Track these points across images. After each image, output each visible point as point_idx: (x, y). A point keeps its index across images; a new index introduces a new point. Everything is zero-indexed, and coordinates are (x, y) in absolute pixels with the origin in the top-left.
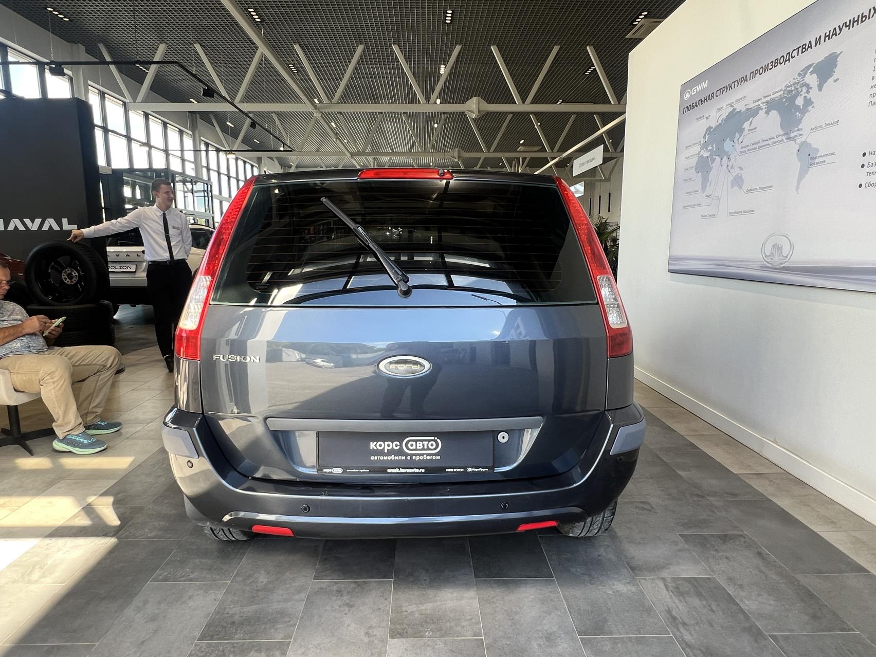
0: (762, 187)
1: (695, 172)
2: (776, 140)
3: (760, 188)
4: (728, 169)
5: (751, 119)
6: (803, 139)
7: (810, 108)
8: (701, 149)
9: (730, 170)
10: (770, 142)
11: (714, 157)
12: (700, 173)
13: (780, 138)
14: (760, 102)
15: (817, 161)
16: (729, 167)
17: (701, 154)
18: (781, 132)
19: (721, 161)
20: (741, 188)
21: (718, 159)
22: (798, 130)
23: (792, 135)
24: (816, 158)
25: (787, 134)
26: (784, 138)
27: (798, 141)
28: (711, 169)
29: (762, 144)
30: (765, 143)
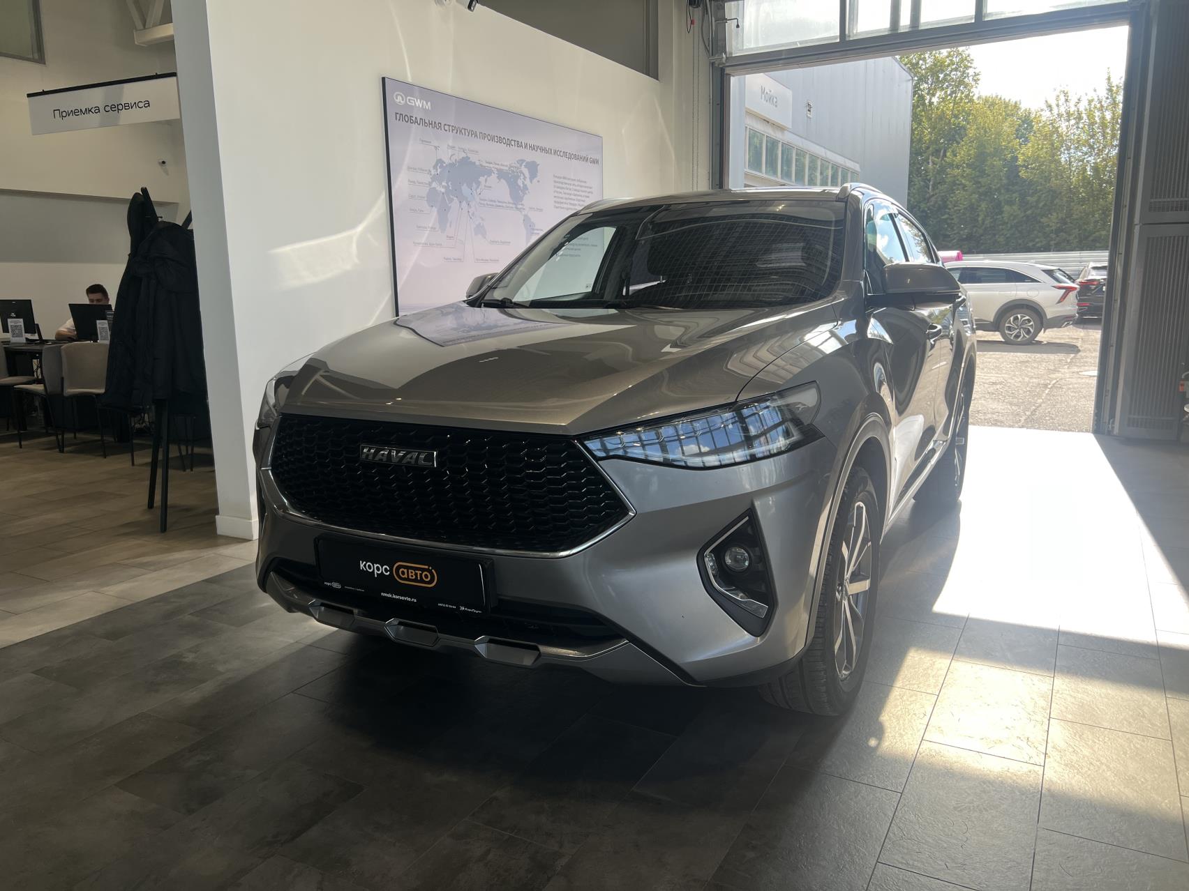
1: (429, 204)
2: (508, 205)
3: (501, 242)
4: (469, 215)
5: (486, 176)
6: (526, 212)
7: (527, 192)
8: (433, 180)
9: (471, 216)
10: (504, 205)
11: (452, 197)
13: (511, 205)
14: (491, 165)
15: (535, 231)
17: (434, 185)
18: (512, 202)
19: (460, 206)
21: (456, 200)
22: (522, 204)
23: (520, 206)
25: (515, 204)
26: (514, 206)
27: (523, 213)
29: (497, 203)
30: (500, 204)
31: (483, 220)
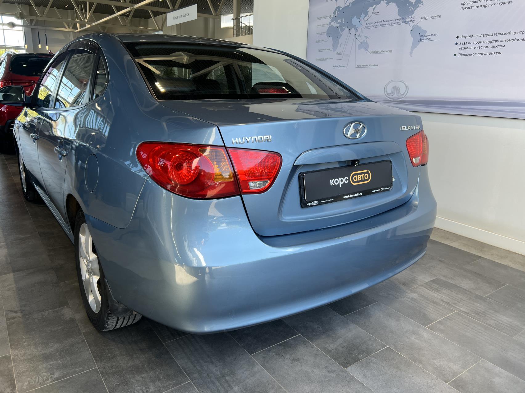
0: (383, 51)
1: (326, 36)
2: (395, 22)
3: (382, 51)
4: (356, 37)
5: (374, 6)
6: (415, 23)
7: (420, 5)
8: (332, 21)
9: (357, 37)
10: (390, 22)
11: (343, 28)
12: (331, 37)
13: (398, 21)
15: (425, 38)
16: (357, 36)
17: (332, 24)
18: (399, 17)
19: (349, 32)
20: (366, 50)
21: (347, 29)
22: (411, 18)
23: (407, 20)
24: (424, 36)
25: (403, 19)
26: (401, 21)
27: (412, 24)
28: (341, 35)
29: (383, 23)
30: (386, 23)
31: (367, 37)
